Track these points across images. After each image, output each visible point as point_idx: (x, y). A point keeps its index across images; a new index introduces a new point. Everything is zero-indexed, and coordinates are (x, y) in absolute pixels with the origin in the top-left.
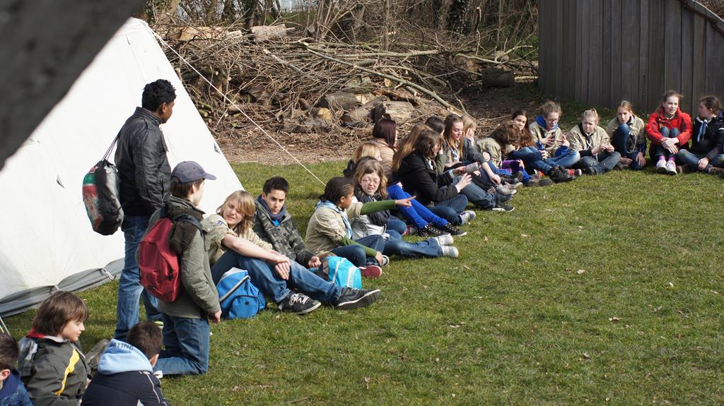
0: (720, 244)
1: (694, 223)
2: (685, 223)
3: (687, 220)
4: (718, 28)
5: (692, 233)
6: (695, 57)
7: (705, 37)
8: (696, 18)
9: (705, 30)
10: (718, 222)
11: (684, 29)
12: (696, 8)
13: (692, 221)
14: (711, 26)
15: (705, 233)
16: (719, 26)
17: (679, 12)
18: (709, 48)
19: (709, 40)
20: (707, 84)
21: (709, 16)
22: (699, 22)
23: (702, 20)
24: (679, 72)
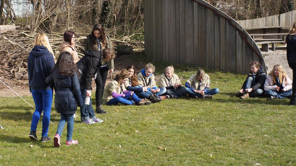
0: (235, 133)
1: (222, 123)
2: (218, 123)
3: (219, 121)
4: (232, 24)
5: (221, 128)
6: (221, 38)
7: (226, 28)
8: (221, 19)
9: (226, 25)
10: (234, 121)
11: (215, 24)
12: (221, 14)
13: (221, 121)
14: (229, 23)
15: (228, 127)
16: (232, 22)
17: (213, 16)
18: (228, 34)
19: (228, 30)
20: (227, 52)
21: (228, 18)
22: (222, 21)
23: (224, 20)
24: (213, 46)
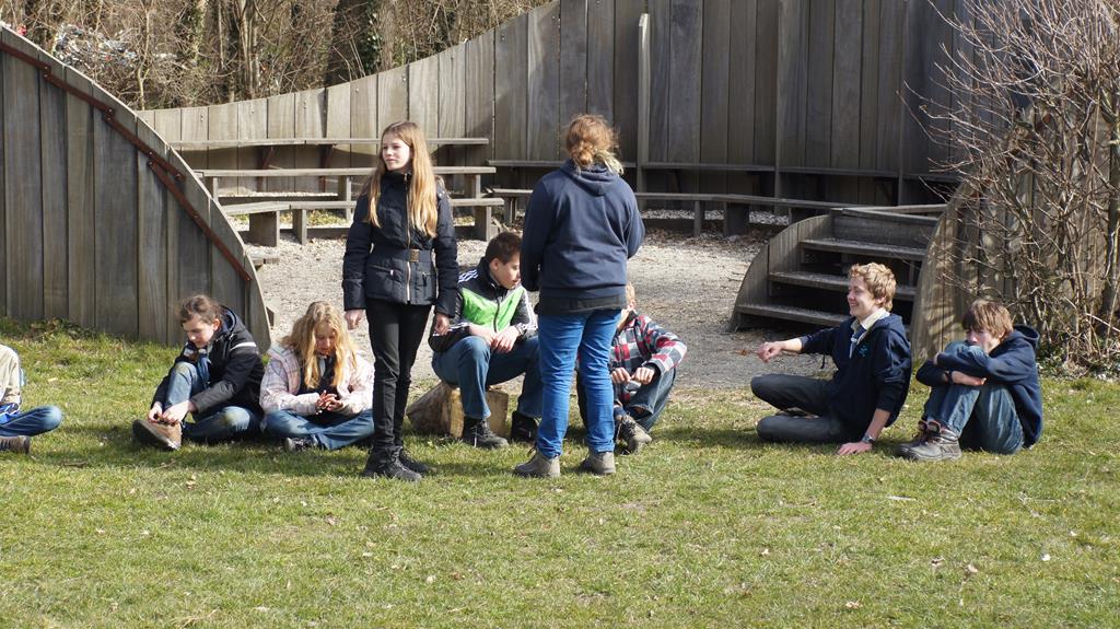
0: (129, 601)
1: (72, 557)
2: (53, 559)
3: (57, 551)
4: (120, 125)
5: (70, 581)
6: (70, 188)
7: (91, 143)
8: (71, 100)
9: (91, 129)
10: (126, 551)
11: (45, 123)
12: (70, 81)
13: (67, 551)
14: (104, 120)
15: (98, 578)
16: (120, 118)
17: (33, 87)
18: (100, 168)
19: (100, 150)
20: (98, 248)
21: (100, 99)
22: (77, 111)
23: (85, 107)
24: (37, 221)
